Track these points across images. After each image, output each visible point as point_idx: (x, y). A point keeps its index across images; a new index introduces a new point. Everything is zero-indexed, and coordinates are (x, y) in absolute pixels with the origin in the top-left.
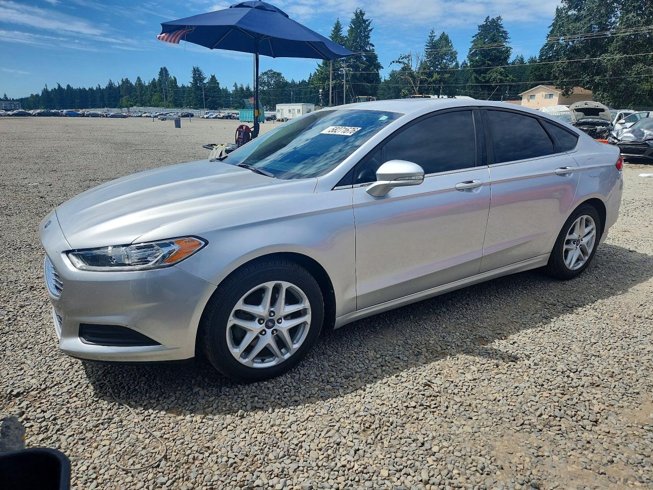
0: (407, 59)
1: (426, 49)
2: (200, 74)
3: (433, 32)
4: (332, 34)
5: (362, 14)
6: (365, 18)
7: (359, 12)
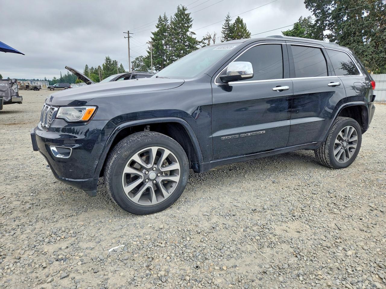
0: (208, 40)
1: (223, 31)
3: (228, 16)
4: (157, 24)
5: (184, 10)
6: (186, 12)
7: (181, 8)
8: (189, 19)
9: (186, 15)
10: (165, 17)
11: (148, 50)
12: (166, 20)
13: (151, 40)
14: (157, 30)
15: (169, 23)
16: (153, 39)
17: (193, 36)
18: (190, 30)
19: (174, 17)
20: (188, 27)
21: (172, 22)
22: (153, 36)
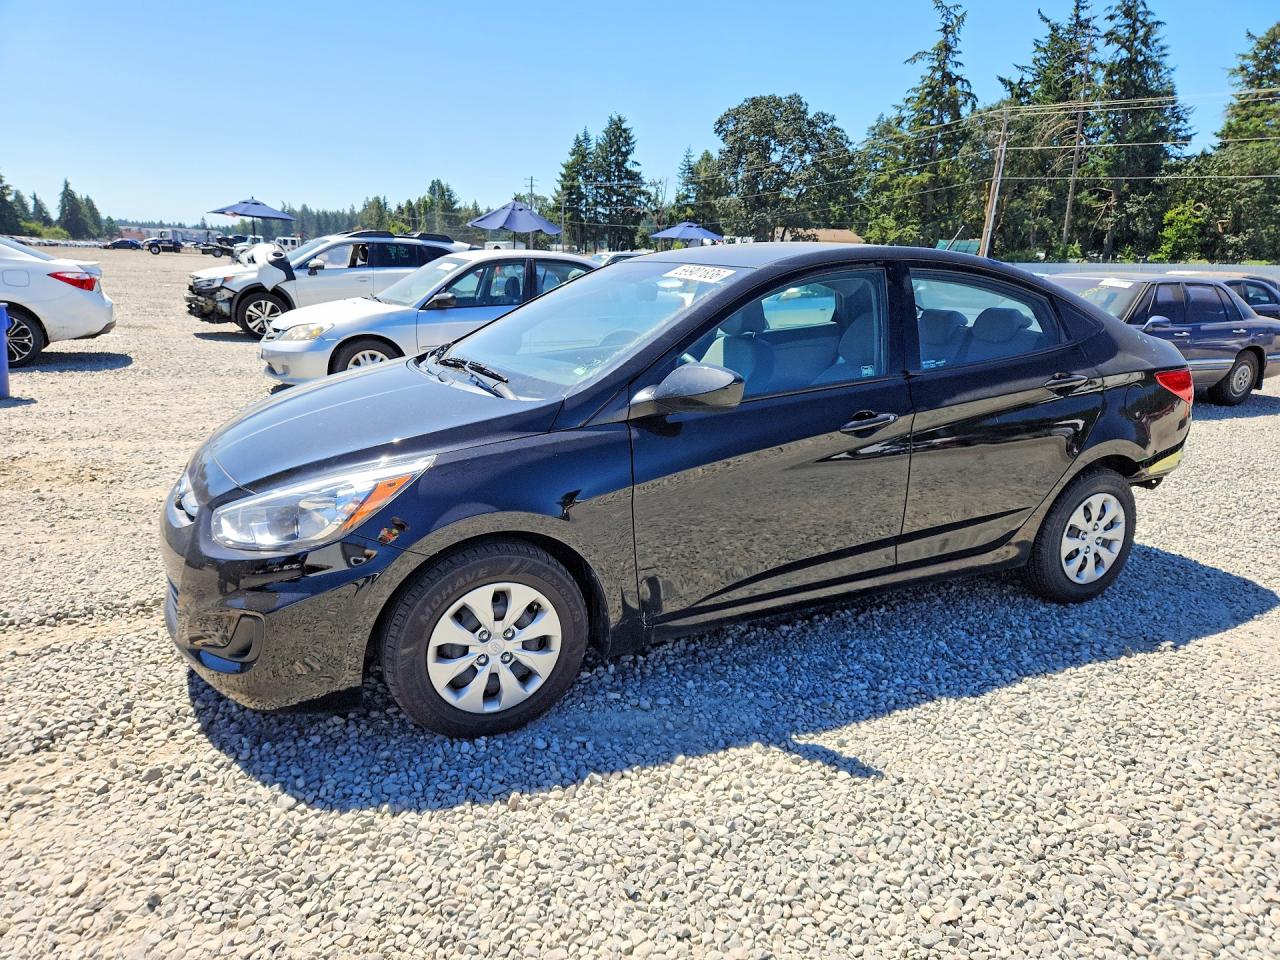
2: (450, 196)
3: (689, 150)
4: (572, 149)
5: (621, 121)
6: (624, 126)
7: (615, 118)
8: (630, 138)
9: (625, 131)
10: (585, 133)
11: (555, 195)
12: (587, 139)
13: (560, 178)
14: (570, 159)
15: (593, 147)
16: (563, 175)
17: (636, 169)
18: (631, 157)
19: (602, 135)
20: (627, 153)
21: (598, 145)
22: (564, 171)
